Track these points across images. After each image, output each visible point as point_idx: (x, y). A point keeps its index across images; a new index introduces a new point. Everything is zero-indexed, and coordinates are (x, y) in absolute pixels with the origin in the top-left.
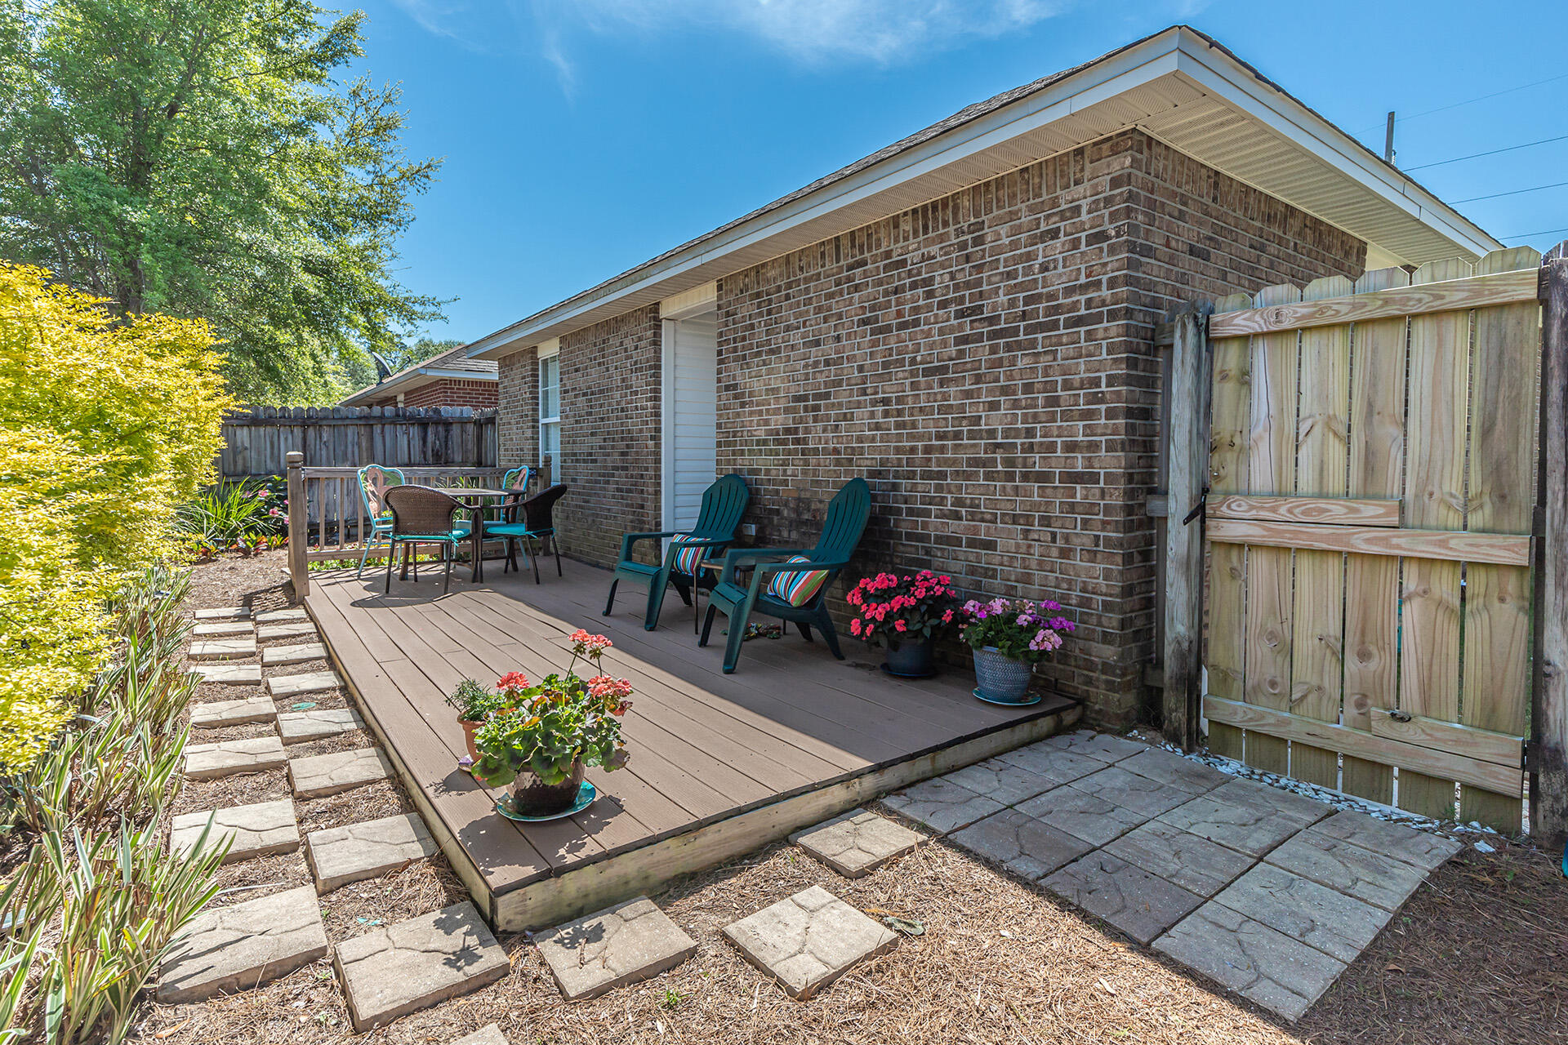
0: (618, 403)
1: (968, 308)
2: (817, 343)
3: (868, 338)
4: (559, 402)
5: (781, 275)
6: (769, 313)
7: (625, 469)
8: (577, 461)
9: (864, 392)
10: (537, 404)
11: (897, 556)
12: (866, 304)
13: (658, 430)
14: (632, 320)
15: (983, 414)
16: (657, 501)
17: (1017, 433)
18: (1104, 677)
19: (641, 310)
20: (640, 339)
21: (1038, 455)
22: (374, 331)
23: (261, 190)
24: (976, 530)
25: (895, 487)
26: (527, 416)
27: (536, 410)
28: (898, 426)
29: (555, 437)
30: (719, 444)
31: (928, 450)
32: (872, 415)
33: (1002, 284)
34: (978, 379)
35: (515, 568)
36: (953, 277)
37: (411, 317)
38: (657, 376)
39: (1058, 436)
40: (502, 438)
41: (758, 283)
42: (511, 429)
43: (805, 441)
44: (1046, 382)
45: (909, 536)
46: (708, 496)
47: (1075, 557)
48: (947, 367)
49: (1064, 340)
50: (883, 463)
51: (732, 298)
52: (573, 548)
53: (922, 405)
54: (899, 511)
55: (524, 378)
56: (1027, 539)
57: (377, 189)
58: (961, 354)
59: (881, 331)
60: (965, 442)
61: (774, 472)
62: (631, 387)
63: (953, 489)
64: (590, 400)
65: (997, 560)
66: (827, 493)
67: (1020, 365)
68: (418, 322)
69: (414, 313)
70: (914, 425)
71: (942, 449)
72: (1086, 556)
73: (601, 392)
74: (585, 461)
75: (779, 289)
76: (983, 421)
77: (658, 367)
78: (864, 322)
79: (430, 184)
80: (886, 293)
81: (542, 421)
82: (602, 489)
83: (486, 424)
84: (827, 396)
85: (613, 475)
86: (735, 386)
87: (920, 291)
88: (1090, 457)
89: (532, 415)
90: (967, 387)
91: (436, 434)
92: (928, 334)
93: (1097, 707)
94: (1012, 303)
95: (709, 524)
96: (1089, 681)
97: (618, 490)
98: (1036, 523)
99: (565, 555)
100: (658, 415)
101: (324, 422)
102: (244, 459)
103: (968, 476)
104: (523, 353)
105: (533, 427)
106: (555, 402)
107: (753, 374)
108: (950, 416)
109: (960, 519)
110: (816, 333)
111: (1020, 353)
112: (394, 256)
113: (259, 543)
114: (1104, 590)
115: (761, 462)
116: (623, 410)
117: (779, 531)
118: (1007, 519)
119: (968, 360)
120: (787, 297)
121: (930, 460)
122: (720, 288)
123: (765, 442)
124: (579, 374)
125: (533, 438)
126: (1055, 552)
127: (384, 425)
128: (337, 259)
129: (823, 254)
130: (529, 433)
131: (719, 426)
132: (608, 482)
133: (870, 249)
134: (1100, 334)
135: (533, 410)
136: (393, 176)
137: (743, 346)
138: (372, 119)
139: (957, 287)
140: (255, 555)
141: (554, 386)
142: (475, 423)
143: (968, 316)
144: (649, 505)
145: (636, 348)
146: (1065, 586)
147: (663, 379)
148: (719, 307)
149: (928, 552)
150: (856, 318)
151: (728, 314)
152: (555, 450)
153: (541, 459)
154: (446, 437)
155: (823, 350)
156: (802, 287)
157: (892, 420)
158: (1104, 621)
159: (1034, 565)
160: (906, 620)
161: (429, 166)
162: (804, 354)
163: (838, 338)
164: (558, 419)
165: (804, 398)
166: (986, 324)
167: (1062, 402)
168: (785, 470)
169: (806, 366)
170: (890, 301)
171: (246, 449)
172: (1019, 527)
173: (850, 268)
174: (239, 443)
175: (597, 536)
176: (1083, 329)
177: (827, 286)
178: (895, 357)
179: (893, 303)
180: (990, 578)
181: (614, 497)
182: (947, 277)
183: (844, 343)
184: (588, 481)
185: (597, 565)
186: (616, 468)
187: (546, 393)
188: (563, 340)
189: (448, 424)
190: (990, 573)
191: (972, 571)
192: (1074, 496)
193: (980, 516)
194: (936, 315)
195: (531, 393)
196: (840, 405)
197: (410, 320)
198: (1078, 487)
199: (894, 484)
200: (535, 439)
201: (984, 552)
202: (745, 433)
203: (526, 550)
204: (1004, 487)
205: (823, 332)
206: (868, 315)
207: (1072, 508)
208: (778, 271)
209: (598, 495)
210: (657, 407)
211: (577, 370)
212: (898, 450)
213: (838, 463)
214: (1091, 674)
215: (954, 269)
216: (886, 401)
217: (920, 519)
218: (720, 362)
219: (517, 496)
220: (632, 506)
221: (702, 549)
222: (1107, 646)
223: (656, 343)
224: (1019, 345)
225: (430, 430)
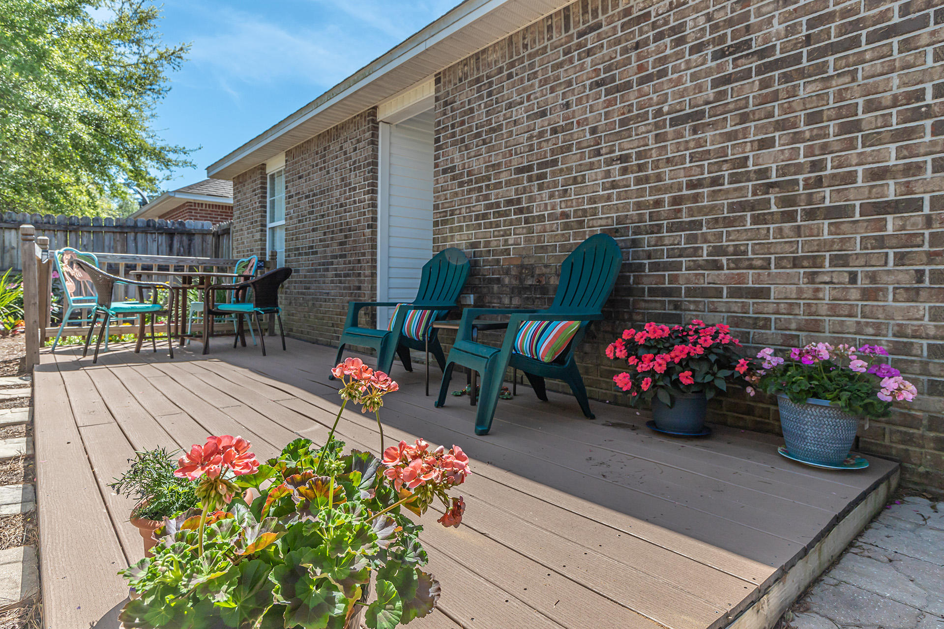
0: (337, 200)
1: (731, 46)
2: (543, 114)
3: (603, 98)
4: (284, 206)
5: (503, 56)
6: (490, 94)
7: (341, 256)
8: (300, 254)
9: (598, 153)
10: (265, 212)
11: (638, 314)
12: (601, 66)
13: (374, 219)
14: (351, 126)
15: (751, 154)
16: (373, 282)
17: (799, 169)
18: (932, 434)
19: (360, 115)
20: (359, 141)
21: (828, 190)
22: (137, 174)
23: (41, 56)
24: (742, 279)
25: (635, 243)
26: (256, 221)
27: (264, 217)
28: (638, 181)
29: (281, 235)
30: (436, 224)
31: (676, 201)
32: (608, 174)
33: (776, 13)
34: (744, 118)
35: (244, 344)
36: (709, 18)
37: (167, 164)
38: (374, 172)
39: (857, 165)
40: (235, 243)
41: (478, 69)
42: (243, 234)
43: (529, 210)
44: (840, 107)
45: (653, 292)
46: (428, 270)
47: (885, 296)
48: (703, 112)
49: (868, 56)
50: (619, 221)
51: (450, 88)
52: (295, 329)
53: (670, 155)
54: (641, 267)
55: (254, 191)
56: (813, 283)
57: (142, 67)
58: (721, 95)
59: (618, 89)
60: (726, 186)
61: (494, 244)
62: (350, 184)
63: (710, 238)
64: (312, 201)
65: (771, 308)
66: (554, 259)
67: (802, 94)
68: (173, 168)
69: (170, 161)
70: (659, 177)
71: (696, 198)
72: (902, 295)
73: (322, 192)
74: (306, 254)
75: (500, 70)
76: (750, 162)
77: (376, 164)
78: (598, 84)
79: (183, 63)
80: (625, 51)
81: (269, 225)
82: (321, 276)
83: (223, 235)
84: (554, 163)
85: (332, 263)
86: (453, 169)
87: (668, 40)
88: (909, 182)
89: (261, 221)
90: (729, 129)
91: (181, 242)
92: (679, 81)
93: (922, 469)
94: (791, 30)
95: (428, 295)
96: (908, 439)
97: (337, 275)
98: (827, 263)
99: (288, 335)
100: (374, 206)
101: (85, 229)
102: (11, 257)
103: (729, 222)
104: (253, 171)
105: (262, 230)
106: (281, 209)
107: (473, 154)
108: (706, 163)
109: (721, 268)
110: (542, 104)
111: (802, 82)
112: (153, 116)
113: (17, 326)
114: (932, 332)
115: (480, 236)
116: (341, 206)
117: (500, 298)
118: (784, 263)
119: (730, 100)
120: (510, 76)
121: (680, 210)
122: (438, 81)
123: (485, 216)
124: (303, 180)
125: (261, 240)
126: (854, 294)
127: (136, 233)
128: (108, 116)
129: (550, 28)
130: (258, 236)
131: (436, 207)
132: (327, 270)
133: (605, 11)
134: (925, 40)
135: (262, 216)
136: (154, 56)
137: (462, 131)
138: (136, 12)
139: (715, 28)
140: (13, 336)
141: (281, 195)
142: (214, 234)
143: (730, 54)
144: (366, 286)
145: (355, 149)
146: (870, 330)
147: (379, 175)
148: (437, 99)
149: (677, 306)
150: (588, 83)
151: (446, 104)
152: (281, 247)
153: (268, 252)
154: (189, 245)
155: (549, 120)
156: (526, 63)
157: (632, 176)
158: (931, 367)
159: (824, 310)
160: (693, 371)
161: (181, 49)
162: (528, 126)
163: (567, 105)
164: (283, 222)
165: (529, 168)
166: (755, 58)
167: (864, 125)
168: (506, 241)
169: (530, 138)
170: (630, 58)
171: (13, 248)
172: (802, 271)
173: (581, 34)
174: (7, 243)
175: (316, 317)
176: (895, 41)
177: (554, 57)
178: (635, 112)
179: (633, 59)
180: (761, 328)
181: (332, 282)
182: (702, 20)
183: (575, 108)
184: (309, 271)
185: (316, 342)
186: (336, 257)
187: (273, 203)
188: (288, 154)
189: (190, 234)
190: (761, 323)
191: (736, 322)
192: (884, 228)
193: (747, 263)
194: (688, 62)
195: (260, 202)
196: (570, 170)
197: (167, 166)
198: (890, 218)
199: (633, 241)
200: (263, 240)
201: (751, 301)
202: (464, 210)
203: (254, 330)
204: (781, 229)
205: (550, 101)
206: (603, 76)
207: (881, 242)
208: (499, 54)
209: (318, 282)
210: (374, 199)
211: (300, 178)
212: (639, 206)
213: (567, 226)
214: (912, 431)
215: (711, 9)
216: (624, 159)
217: (667, 273)
218: (438, 149)
219: (247, 278)
220: (349, 288)
221: (428, 312)
222: (937, 398)
223: (374, 143)
224: (802, 74)
225: (176, 239)
